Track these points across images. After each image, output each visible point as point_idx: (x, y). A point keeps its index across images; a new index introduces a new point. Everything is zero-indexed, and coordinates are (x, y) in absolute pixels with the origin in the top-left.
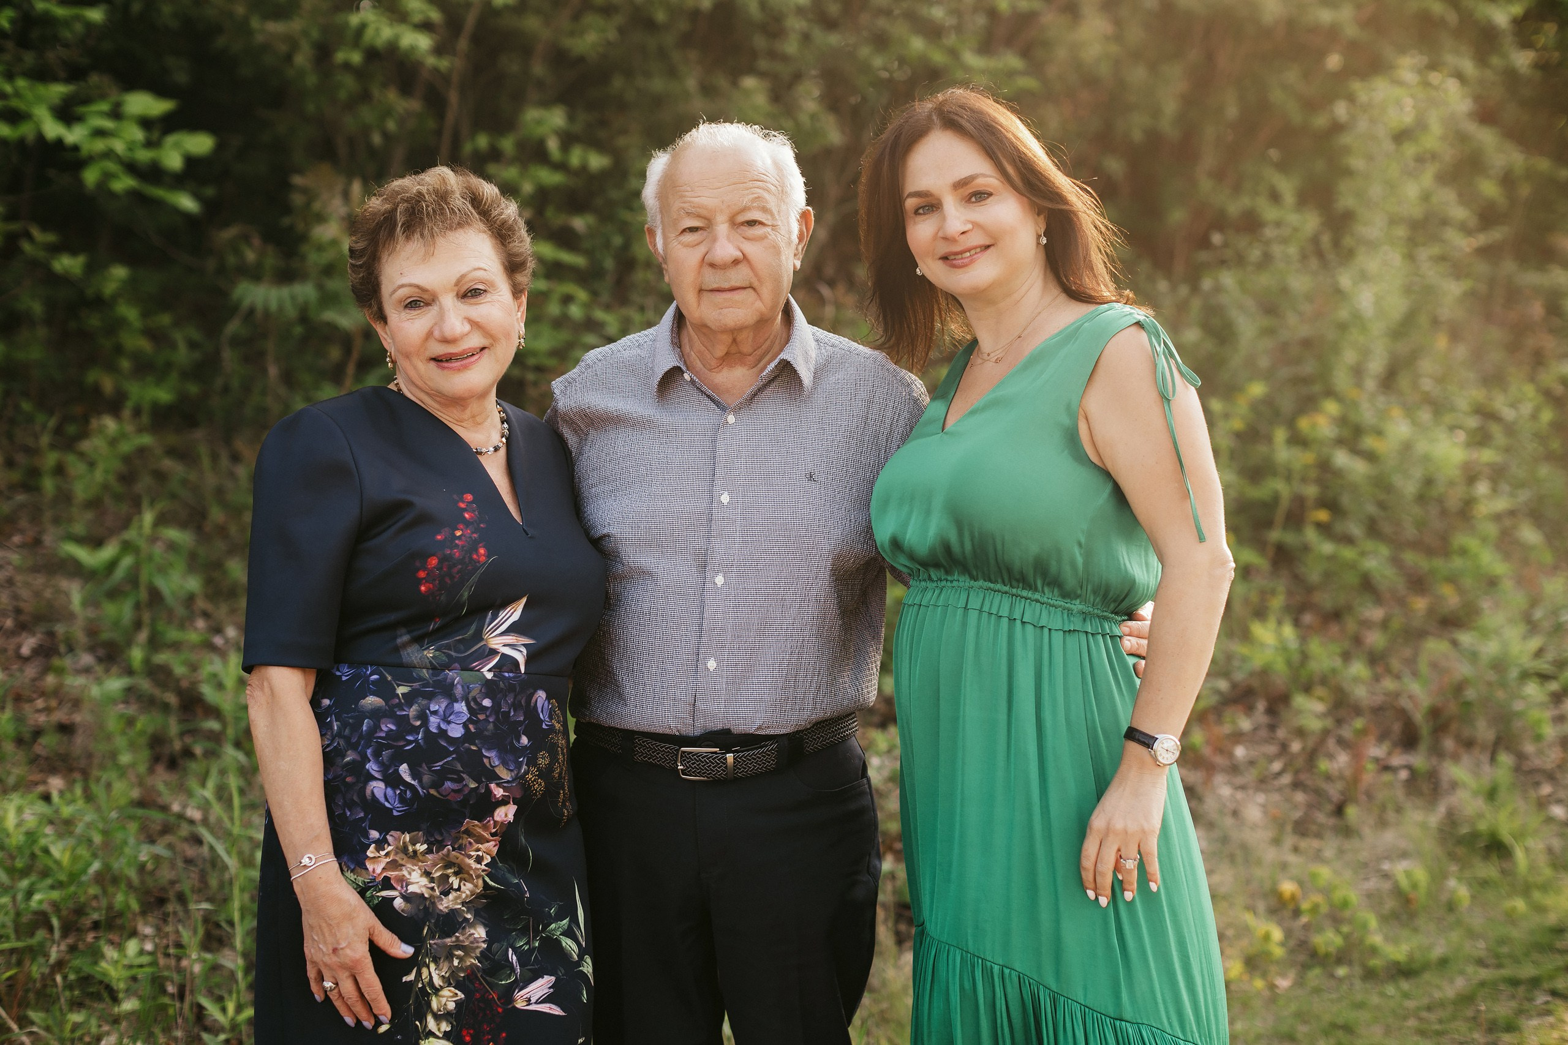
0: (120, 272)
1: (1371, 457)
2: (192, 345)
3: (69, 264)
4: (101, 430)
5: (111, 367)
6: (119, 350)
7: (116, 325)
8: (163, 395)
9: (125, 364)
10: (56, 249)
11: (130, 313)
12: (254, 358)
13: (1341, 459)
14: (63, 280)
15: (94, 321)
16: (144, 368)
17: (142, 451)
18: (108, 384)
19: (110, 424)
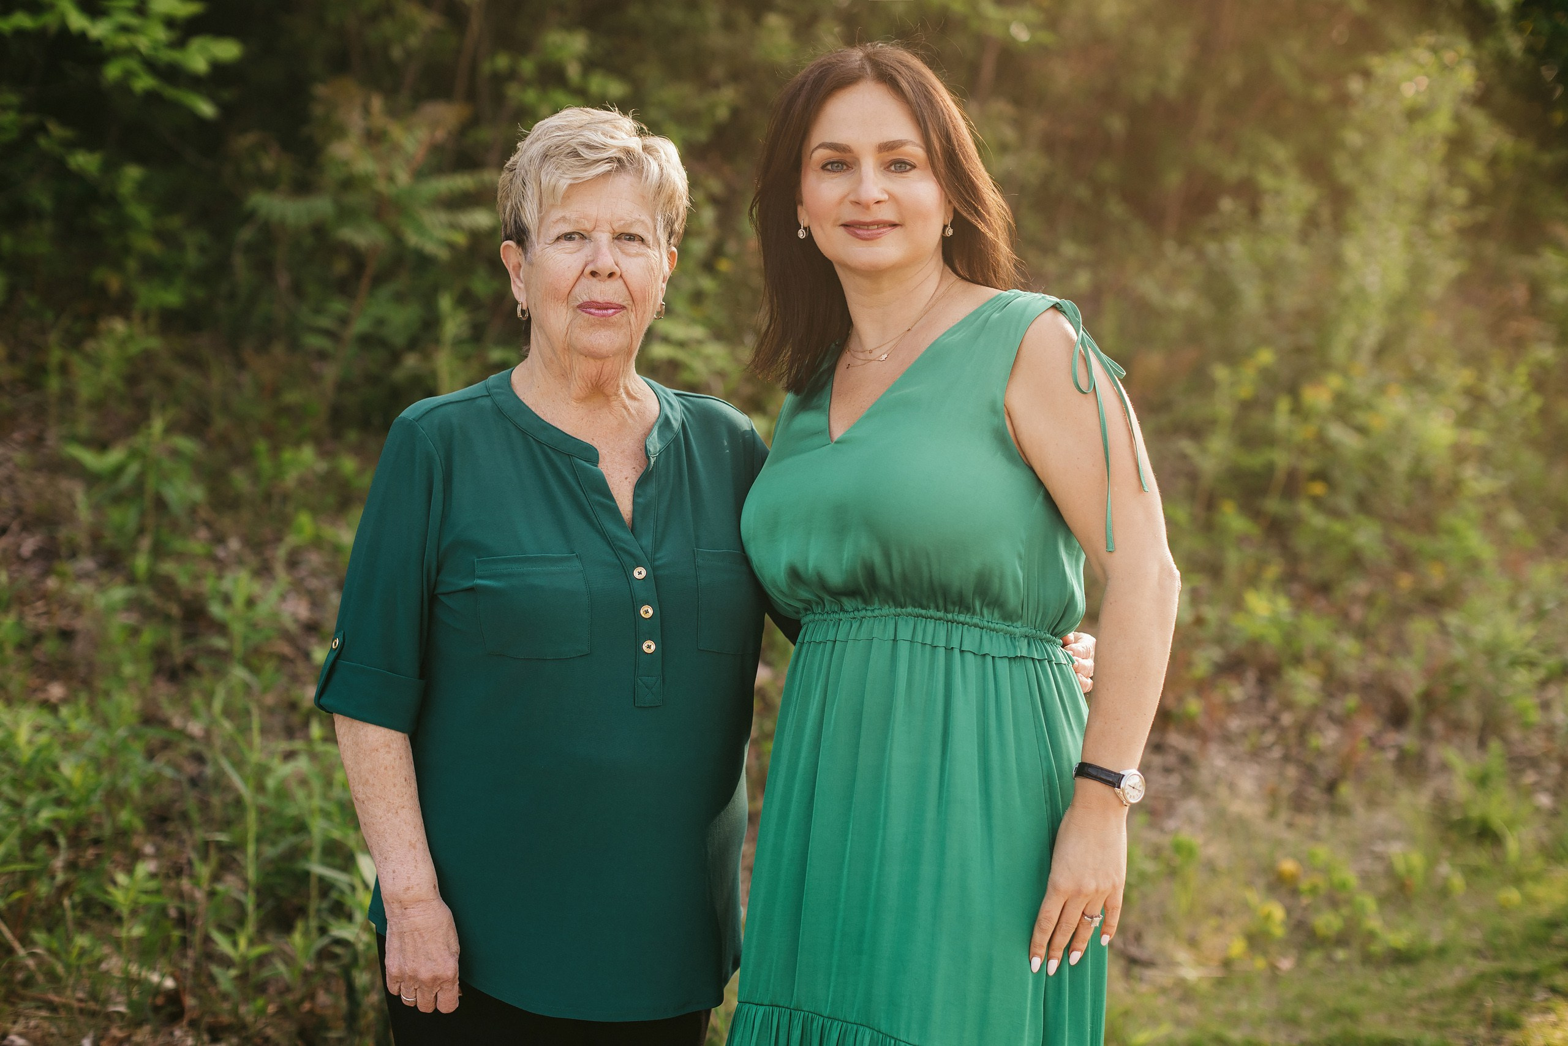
0: (133, 173)
1: (1362, 430)
2: (202, 250)
3: (85, 161)
4: (111, 331)
5: (117, 266)
6: (127, 250)
7: (124, 225)
8: (172, 298)
9: (132, 265)
10: (72, 145)
11: (140, 213)
12: (265, 267)
13: (1337, 432)
14: (78, 177)
15: (102, 218)
16: (153, 269)
17: (148, 356)
18: (115, 284)
19: (119, 326)
